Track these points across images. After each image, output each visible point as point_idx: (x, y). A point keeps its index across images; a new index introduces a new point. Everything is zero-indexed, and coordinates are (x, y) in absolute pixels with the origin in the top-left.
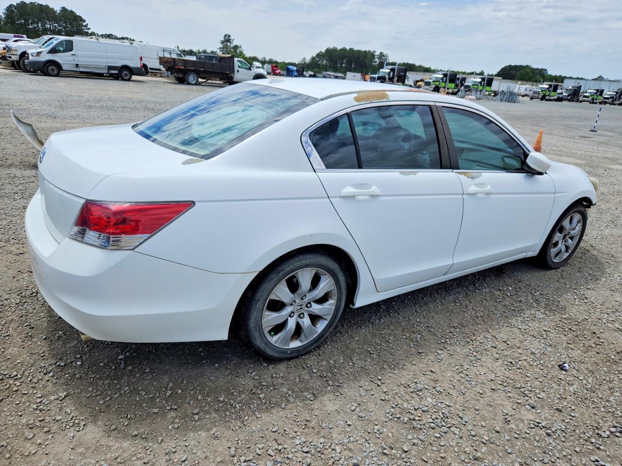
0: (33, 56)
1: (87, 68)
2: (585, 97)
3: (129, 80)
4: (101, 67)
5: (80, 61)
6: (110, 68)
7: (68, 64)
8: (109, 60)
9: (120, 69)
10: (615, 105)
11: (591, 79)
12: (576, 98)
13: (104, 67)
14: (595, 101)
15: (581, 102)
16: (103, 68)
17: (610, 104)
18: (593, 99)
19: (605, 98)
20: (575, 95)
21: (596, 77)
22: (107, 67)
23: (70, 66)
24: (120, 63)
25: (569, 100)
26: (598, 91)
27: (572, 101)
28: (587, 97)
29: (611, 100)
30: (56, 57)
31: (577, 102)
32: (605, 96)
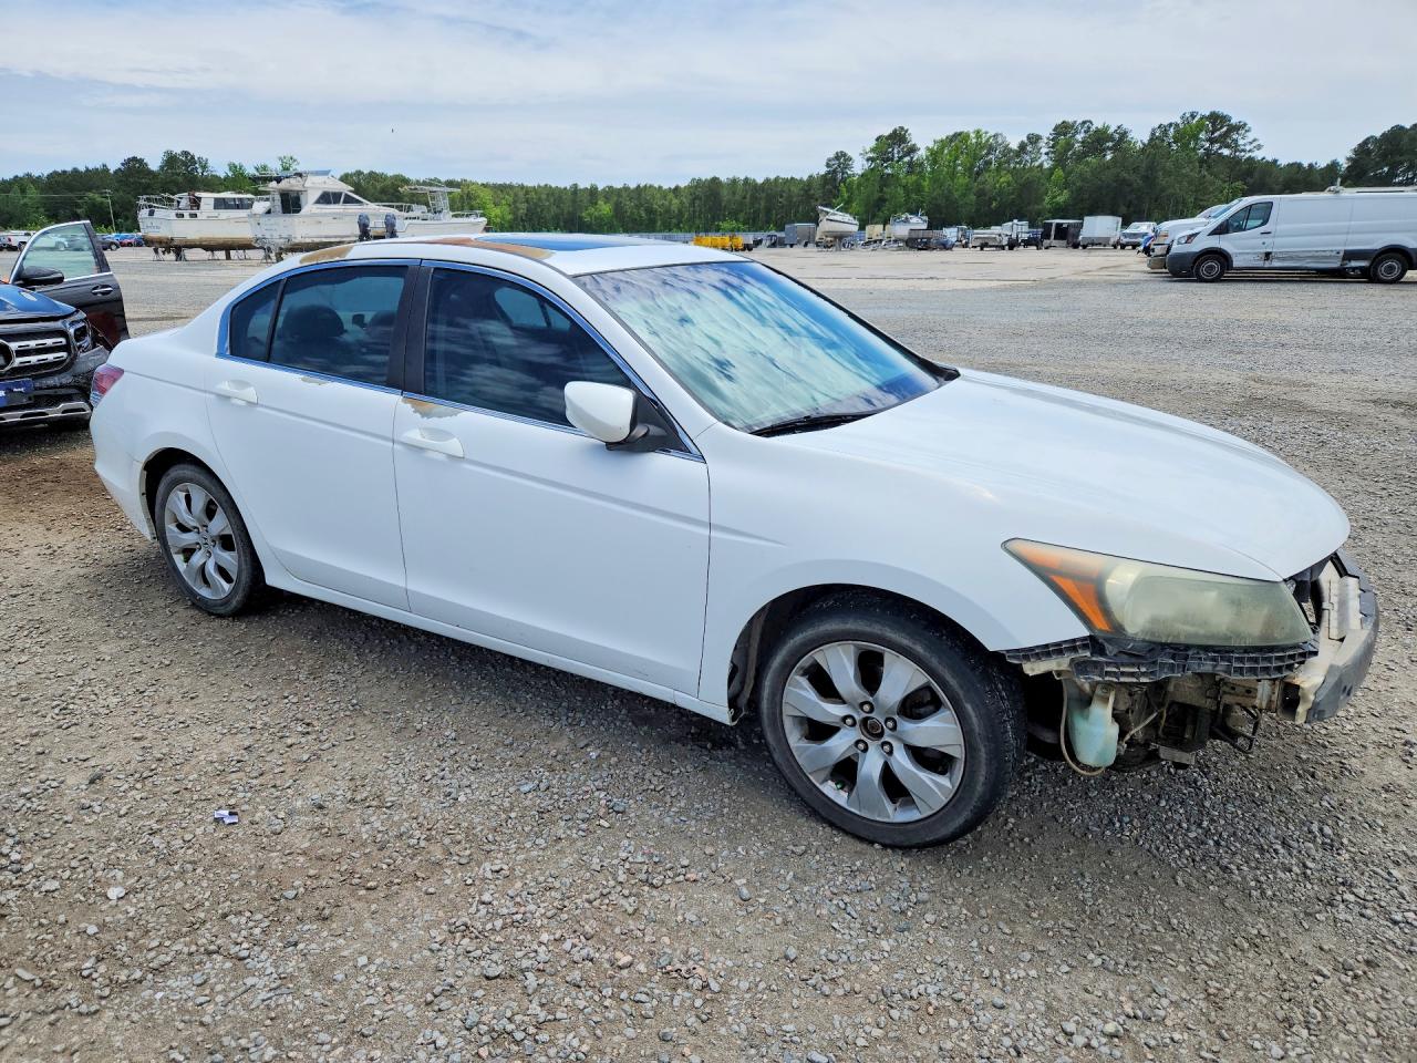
0: (1179, 243)
1: (1291, 258)
3: (1396, 281)
4: (1328, 254)
5: (1278, 244)
6: (1350, 255)
7: (1248, 253)
8: (1350, 236)
9: (1377, 257)
13: (1334, 254)
16: (1330, 257)
22: (1342, 254)
23: (1251, 257)
24: (1378, 242)
30: (1225, 243)
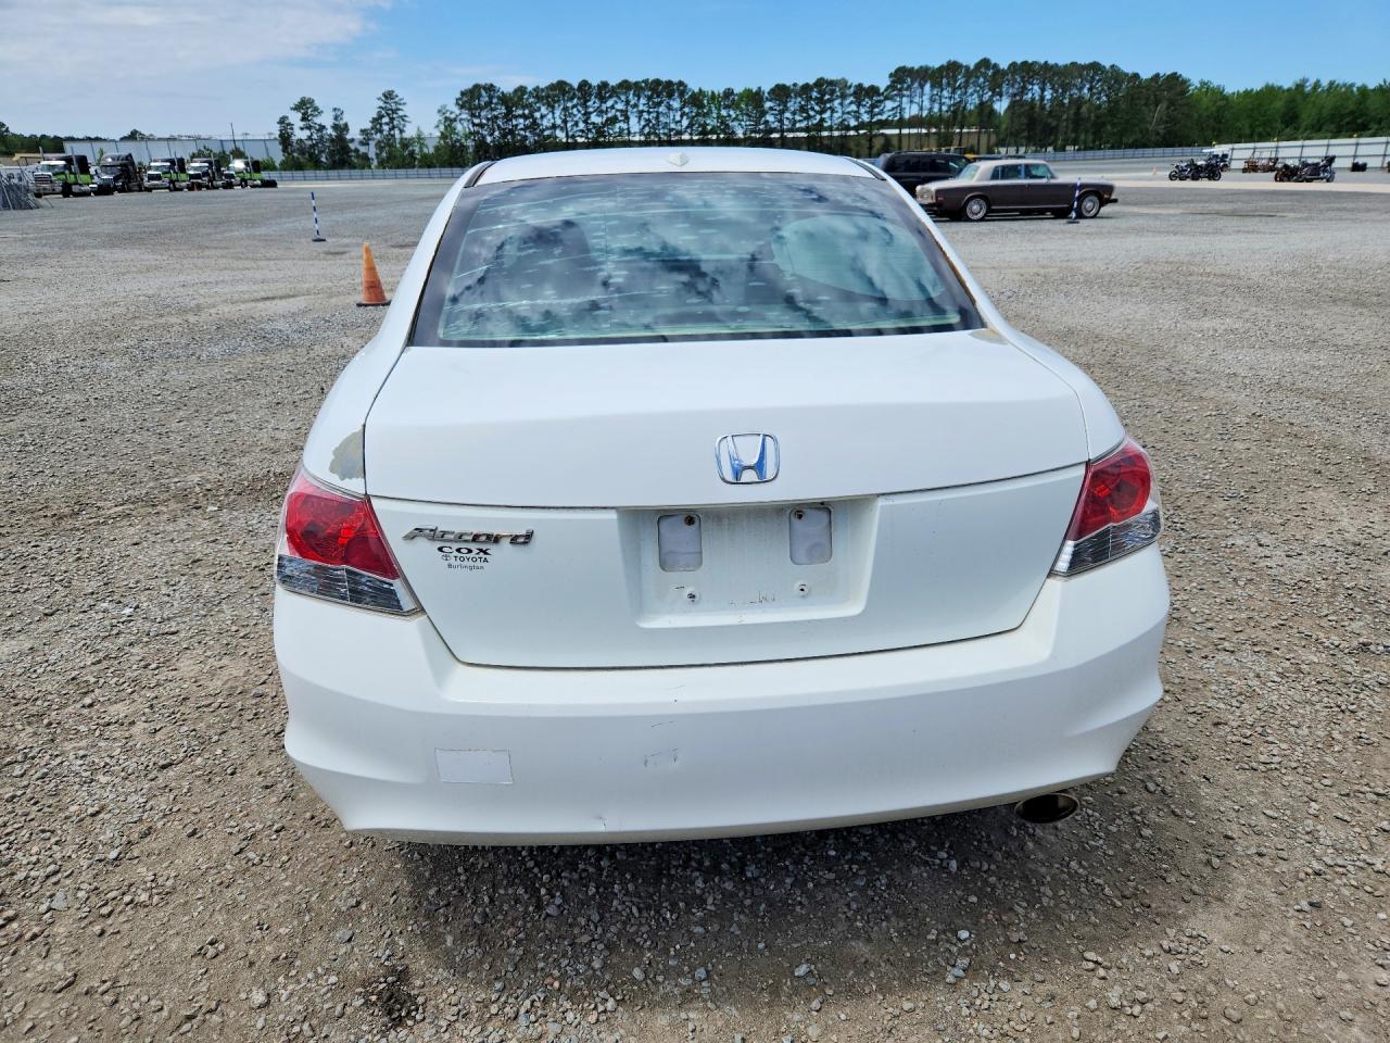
2: (151, 177)
10: (217, 188)
11: (117, 139)
12: (133, 184)
14: (177, 185)
15: (149, 190)
17: (208, 187)
18: (172, 182)
19: (192, 177)
20: (127, 177)
21: (127, 133)
25: (122, 190)
26: (172, 161)
27: (130, 190)
28: (158, 177)
29: (206, 179)
31: (140, 190)
32: (192, 172)
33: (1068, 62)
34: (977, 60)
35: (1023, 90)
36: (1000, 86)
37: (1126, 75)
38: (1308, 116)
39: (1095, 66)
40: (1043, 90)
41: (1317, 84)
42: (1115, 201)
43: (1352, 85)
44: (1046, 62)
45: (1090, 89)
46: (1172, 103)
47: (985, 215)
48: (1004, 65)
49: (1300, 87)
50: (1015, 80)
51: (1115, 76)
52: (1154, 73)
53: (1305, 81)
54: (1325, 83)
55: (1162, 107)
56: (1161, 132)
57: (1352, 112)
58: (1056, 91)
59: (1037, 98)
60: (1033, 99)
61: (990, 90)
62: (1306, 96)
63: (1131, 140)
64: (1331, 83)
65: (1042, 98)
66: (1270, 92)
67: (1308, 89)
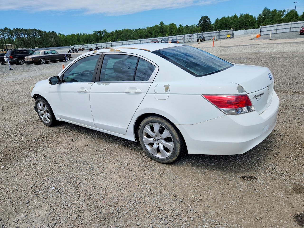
33: (28, 29)
34: (4, 28)
35: (19, 35)
36: (13, 34)
37: (43, 32)
38: (81, 40)
39: (35, 30)
40: (24, 35)
41: (81, 34)
42: (72, 57)
43: (87, 34)
44: (22, 29)
45: (36, 35)
46: (55, 38)
47: (46, 62)
48: (12, 29)
49: (78, 34)
50: (16, 33)
51: (40, 32)
52: (49, 31)
53: (78, 33)
54: (82, 34)
55: (53, 38)
56: (55, 43)
57: (89, 39)
58: (28, 35)
59: (23, 37)
60: (22, 37)
61: (10, 35)
62: (80, 36)
63: (49, 46)
64: (83, 34)
65: (25, 37)
66: (73, 35)
67: (80, 35)
